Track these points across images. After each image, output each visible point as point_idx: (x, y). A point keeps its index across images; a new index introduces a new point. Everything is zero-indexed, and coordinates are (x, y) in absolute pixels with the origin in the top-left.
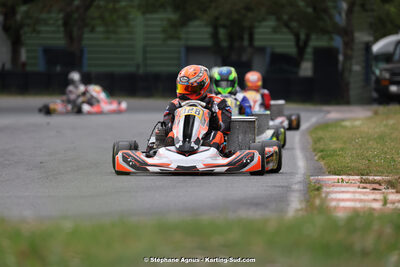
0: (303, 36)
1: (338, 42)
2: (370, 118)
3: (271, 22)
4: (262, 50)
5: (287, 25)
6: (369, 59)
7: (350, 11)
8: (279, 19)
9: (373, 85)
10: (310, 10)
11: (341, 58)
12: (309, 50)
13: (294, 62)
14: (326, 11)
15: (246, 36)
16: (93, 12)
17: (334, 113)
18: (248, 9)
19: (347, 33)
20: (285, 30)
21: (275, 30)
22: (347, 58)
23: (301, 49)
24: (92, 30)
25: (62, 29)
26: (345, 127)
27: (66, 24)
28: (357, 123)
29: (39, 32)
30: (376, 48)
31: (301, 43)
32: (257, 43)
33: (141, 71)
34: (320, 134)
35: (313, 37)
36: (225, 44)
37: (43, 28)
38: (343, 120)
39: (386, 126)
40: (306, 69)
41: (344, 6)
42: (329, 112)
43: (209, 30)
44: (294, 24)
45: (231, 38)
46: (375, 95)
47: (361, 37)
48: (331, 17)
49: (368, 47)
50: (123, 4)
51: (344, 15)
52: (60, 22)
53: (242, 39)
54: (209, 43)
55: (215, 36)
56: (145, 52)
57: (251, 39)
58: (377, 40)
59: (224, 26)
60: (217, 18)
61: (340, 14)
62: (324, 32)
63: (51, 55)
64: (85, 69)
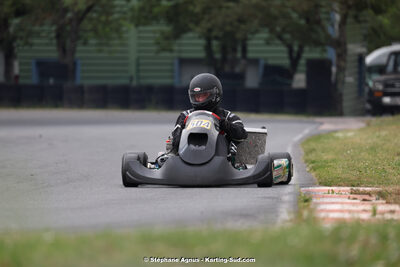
0: (296, 48)
1: (331, 54)
2: (361, 130)
3: (264, 34)
4: (255, 62)
5: (280, 37)
6: (363, 70)
7: (343, 23)
8: (272, 31)
9: (366, 96)
10: (303, 22)
11: (334, 69)
12: (302, 62)
13: (288, 73)
14: (318, 22)
15: (239, 48)
16: (86, 25)
17: (327, 124)
18: (241, 21)
19: (340, 45)
20: (278, 42)
21: (268, 42)
22: (341, 69)
23: (295, 61)
24: (85, 43)
25: (55, 41)
26: (338, 138)
27: (58, 36)
28: (350, 134)
29: (31, 45)
30: (370, 59)
31: (295, 55)
32: (250, 55)
33: (134, 83)
34: (313, 145)
35: (306, 49)
36: (218, 56)
37: (36, 41)
38: (336, 131)
39: (378, 137)
40: (300, 80)
41: (337, 17)
42: (322, 124)
43: (203, 42)
44: (287, 36)
45: (224, 49)
46: (368, 106)
47: (354, 48)
48: (324, 29)
49: (361, 58)
50: (116, 16)
51: (337, 27)
52: (53, 35)
53: (235, 50)
54: (202, 55)
55: (208, 48)
56: (138, 64)
57: (244, 51)
58: (370, 51)
59: (217, 38)
60: (210, 30)
61: (333, 26)
62: (317, 43)
63: (44, 67)
64: (79, 81)
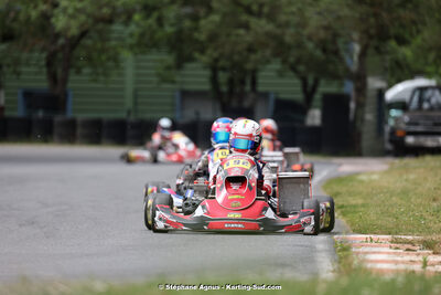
0: (311, 81)
1: (349, 88)
2: (386, 172)
3: (276, 65)
4: (265, 95)
5: (293, 68)
6: (382, 106)
7: (363, 55)
8: (284, 62)
9: (387, 136)
10: (318, 53)
11: (352, 105)
12: (318, 97)
13: (302, 109)
14: (336, 53)
15: (248, 81)
16: (80, 52)
17: (347, 166)
19: (360, 79)
20: (291, 74)
21: (281, 74)
22: (360, 105)
23: (309, 94)
24: (79, 71)
25: (45, 70)
26: (362, 182)
27: (49, 64)
28: (375, 177)
29: (19, 74)
31: (309, 89)
32: (261, 88)
33: (132, 118)
34: (336, 188)
35: (322, 82)
36: (224, 89)
37: (24, 69)
38: (358, 174)
39: (406, 180)
40: (315, 117)
41: (357, 48)
42: (340, 165)
43: (208, 73)
44: (301, 68)
45: (231, 82)
46: (389, 146)
47: (374, 83)
48: (341, 60)
49: (381, 93)
51: (356, 58)
52: (43, 63)
53: (243, 82)
54: (207, 87)
55: (214, 80)
56: (136, 96)
57: (254, 83)
58: (390, 86)
59: (223, 69)
60: (216, 60)
61: (352, 57)
62: (335, 77)
64: (70, 114)
